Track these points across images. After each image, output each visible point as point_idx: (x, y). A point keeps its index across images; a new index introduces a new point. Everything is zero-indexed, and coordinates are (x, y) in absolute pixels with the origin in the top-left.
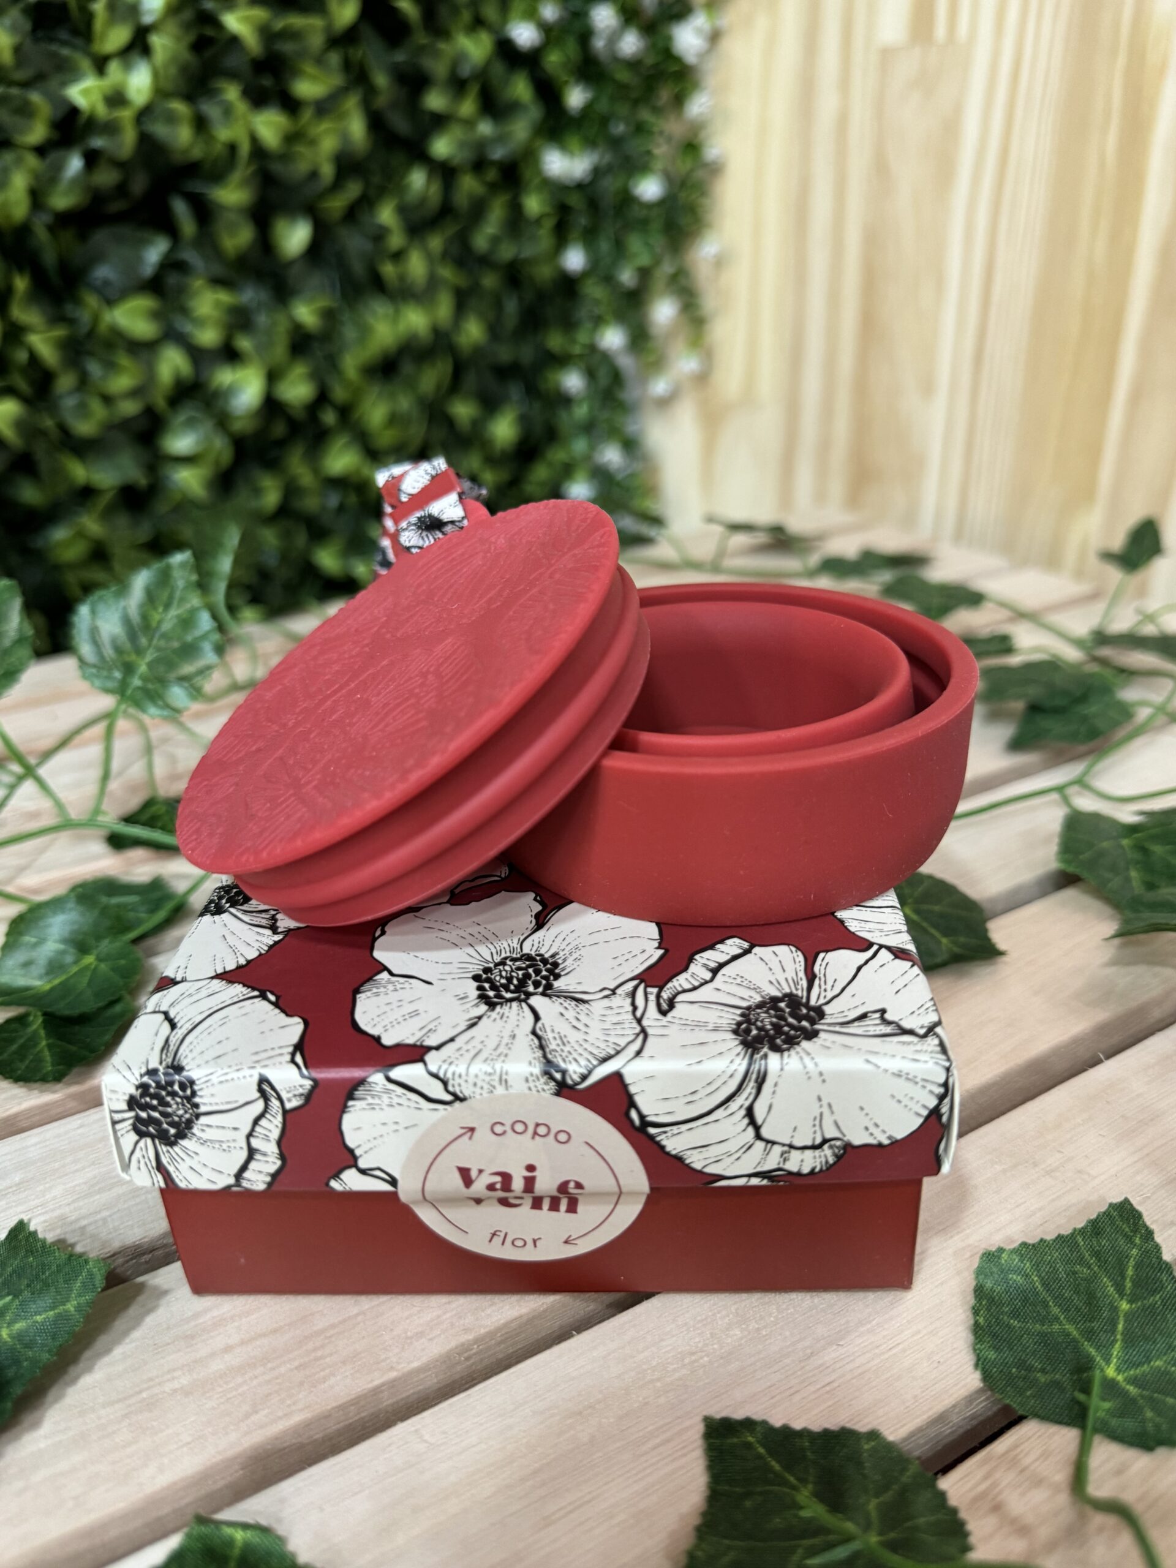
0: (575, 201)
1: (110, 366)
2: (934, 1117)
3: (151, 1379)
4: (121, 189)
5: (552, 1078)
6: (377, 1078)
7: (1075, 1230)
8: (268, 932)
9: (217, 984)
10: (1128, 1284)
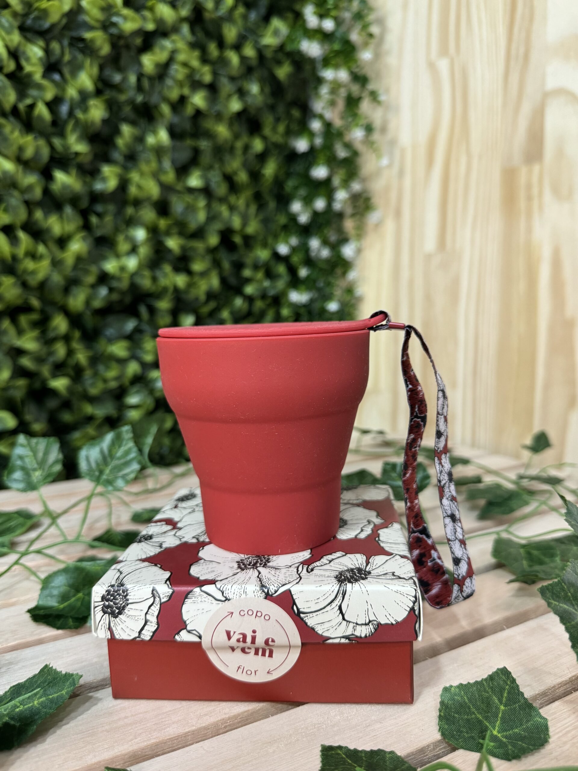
0: (302, 311)
1: (108, 368)
2: (412, 611)
3: (93, 727)
4: (121, 302)
5: (263, 591)
6: (197, 590)
7: (483, 679)
8: (159, 548)
9: (138, 562)
10: (504, 699)
